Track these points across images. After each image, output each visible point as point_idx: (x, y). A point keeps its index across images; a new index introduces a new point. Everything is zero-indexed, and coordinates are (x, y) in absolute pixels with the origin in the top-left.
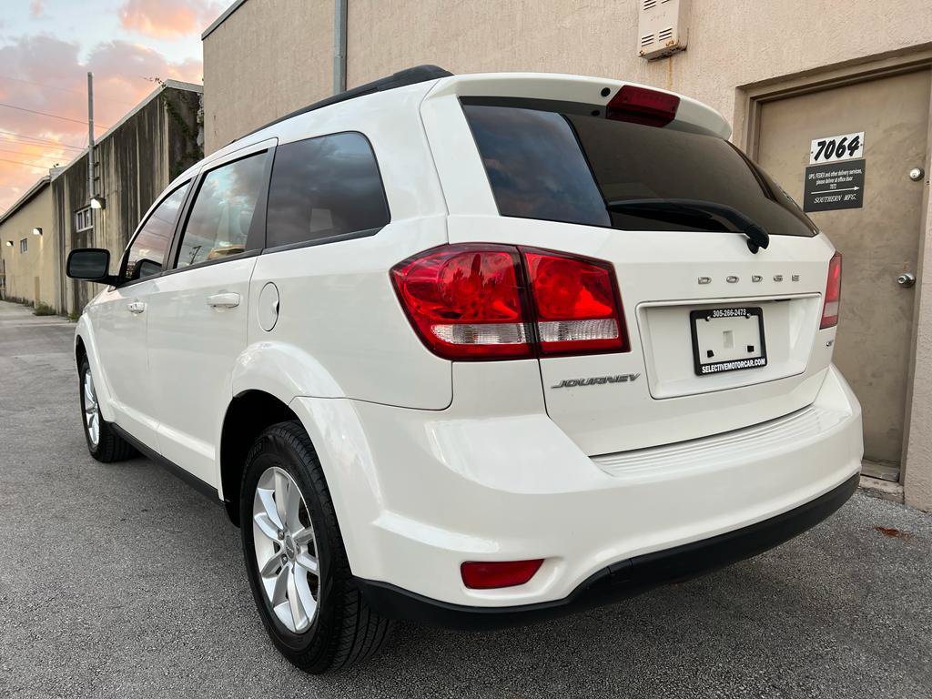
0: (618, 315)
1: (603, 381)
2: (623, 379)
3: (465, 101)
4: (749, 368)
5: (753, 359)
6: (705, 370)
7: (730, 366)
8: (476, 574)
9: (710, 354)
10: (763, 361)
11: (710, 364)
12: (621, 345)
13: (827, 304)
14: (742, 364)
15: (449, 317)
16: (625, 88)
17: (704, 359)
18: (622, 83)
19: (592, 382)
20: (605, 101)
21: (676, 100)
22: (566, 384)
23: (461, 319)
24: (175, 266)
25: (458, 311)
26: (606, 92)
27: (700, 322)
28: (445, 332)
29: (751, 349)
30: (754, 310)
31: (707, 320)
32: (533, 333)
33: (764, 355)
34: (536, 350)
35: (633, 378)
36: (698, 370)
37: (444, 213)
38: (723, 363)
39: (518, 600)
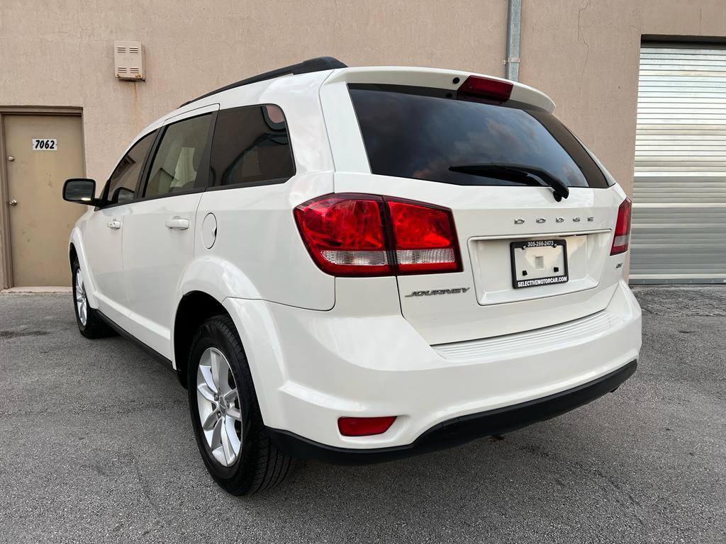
0: (454, 245)
1: (443, 292)
2: (457, 291)
3: (351, 86)
4: (554, 283)
5: (558, 277)
6: (520, 285)
7: (539, 282)
8: (349, 425)
9: (525, 273)
10: (565, 279)
11: (524, 281)
12: (457, 267)
13: (617, 237)
14: (549, 281)
15: (334, 246)
16: (471, 79)
17: (519, 277)
18: (468, 74)
19: (435, 292)
20: (456, 87)
21: (510, 87)
22: (415, 294)
23: (341, 247)
24: (144, 196)
25: (340, 241)
26: (456, 80)
27: (518, 251)
28: (331, 257)
29: (556, 270)
30: (560, 242)
31: (523, 249)
32: (393, 258)
33: (566, 274)
34: (395, 270)
35: (464, 290)
36: (515, 285)
37: (331, 171)
38: (534, 280)
39: (375, 445)
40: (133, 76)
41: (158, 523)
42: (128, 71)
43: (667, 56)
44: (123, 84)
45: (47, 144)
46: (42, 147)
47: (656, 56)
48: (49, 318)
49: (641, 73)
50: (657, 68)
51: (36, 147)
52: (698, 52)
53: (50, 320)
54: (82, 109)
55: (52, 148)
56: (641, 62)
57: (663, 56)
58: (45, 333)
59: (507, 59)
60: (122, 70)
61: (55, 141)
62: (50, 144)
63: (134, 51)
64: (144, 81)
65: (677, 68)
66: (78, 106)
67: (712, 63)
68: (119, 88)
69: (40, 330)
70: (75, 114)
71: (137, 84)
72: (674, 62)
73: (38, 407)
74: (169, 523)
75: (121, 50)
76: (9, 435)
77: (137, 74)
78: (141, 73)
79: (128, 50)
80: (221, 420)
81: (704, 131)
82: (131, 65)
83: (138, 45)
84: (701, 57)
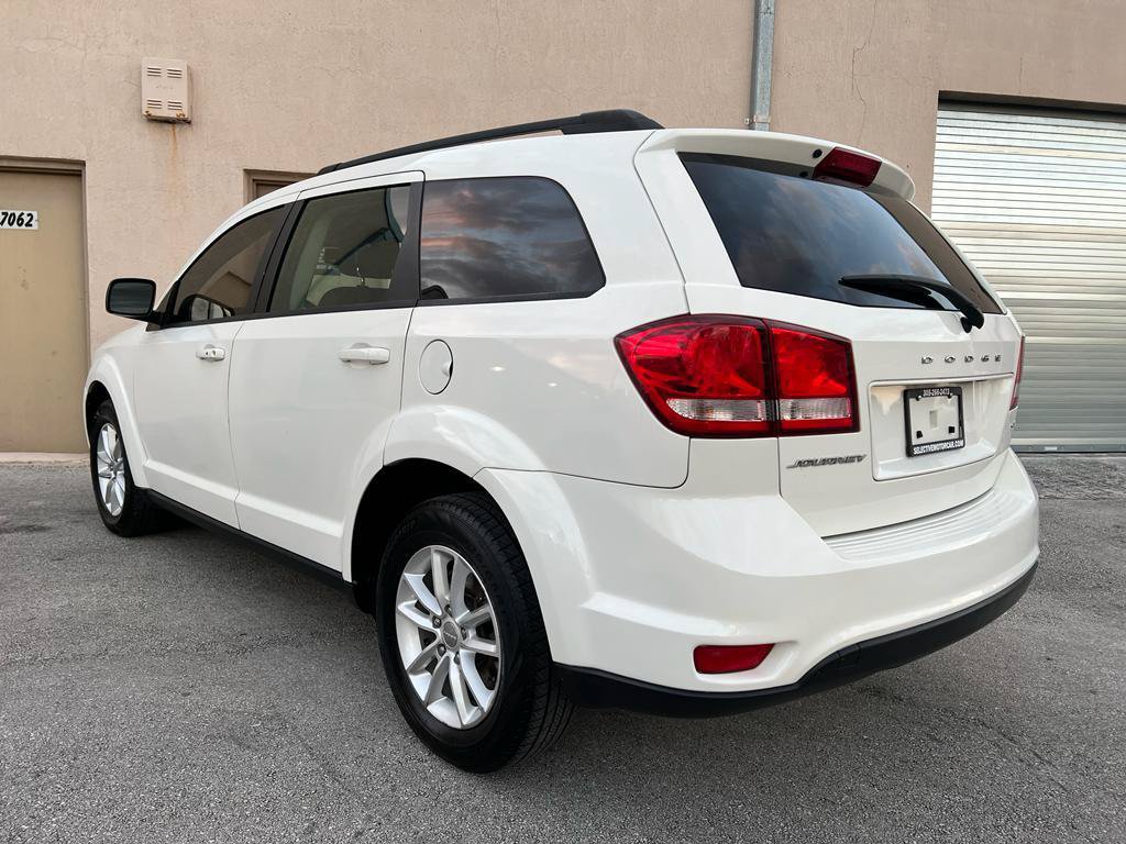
0: (852, 394)
1: (834, 461)
2: (850, 460)
3: (685, 157)
4: (950, 449)
5: (954, 440)
6: (916, 450)
7: (935, 447)
8: (710, 658)
9: (919, 435)
10: (961, 443)
11: (919, 445)
12: (851, 424)
13: (1017, 385)
14: (945, 446)
15: (684, 391)
16: (836, 152)
17: (915, 441)
18: (833, 145)
19: (824, 462)
20: (814, 163)
21: (877, 164)
22: (800, 464)
23: (697, 394)
24: (268, 310)
25: (696, 386)
26: (817, 153)
27: (912, 401)
28: (681, 407)
29: (951, 430)
30: (956, 391)
31: (918, 399)
32: (772, 410)
33: (962, 437)
34: (774, 428)
35: (860, 458)
36: (909, 452)
37: (681, 281)
38: (929, 444)
39: (744, 686)
40: (173, 114)
41: (370, 818)
42: (165, 106)
43: (972, 124)
44: (153, 125)
45: (20, 218)
46: (11, 224)
47: (957, 123)
48: (37, 503)
49: (938, 146)
50: (958, 139)
51: (2, 223)
52: (1014, 119)
53: (40, 507)
54: (83, 164)
55: (28, 225)
56: (939, 130)
57: (965, 123)
58: (42, 529)
59: (751, 117)
60: (155, 104)
61: (35, 214)
62: (26, 219)
63: (175, 74)
64: (189, 123)
65: (985, 141)
66: (77, 158)
67: (1032, 136)
68: (147, 132)
69: (31, 523)
70: (71, 172)
71: (178, 128)
72: (982, 133)
73: (90, 647)
74: (388, 817)
75: (154, 72)
76: (61, 693)
77: (178, 113)
78: (185, 111)
79: (164, 74)
80: (448, 658)
81: (1020, 234)
82: (168, 96)
83: (181, 66)
84: (1018, 127)
